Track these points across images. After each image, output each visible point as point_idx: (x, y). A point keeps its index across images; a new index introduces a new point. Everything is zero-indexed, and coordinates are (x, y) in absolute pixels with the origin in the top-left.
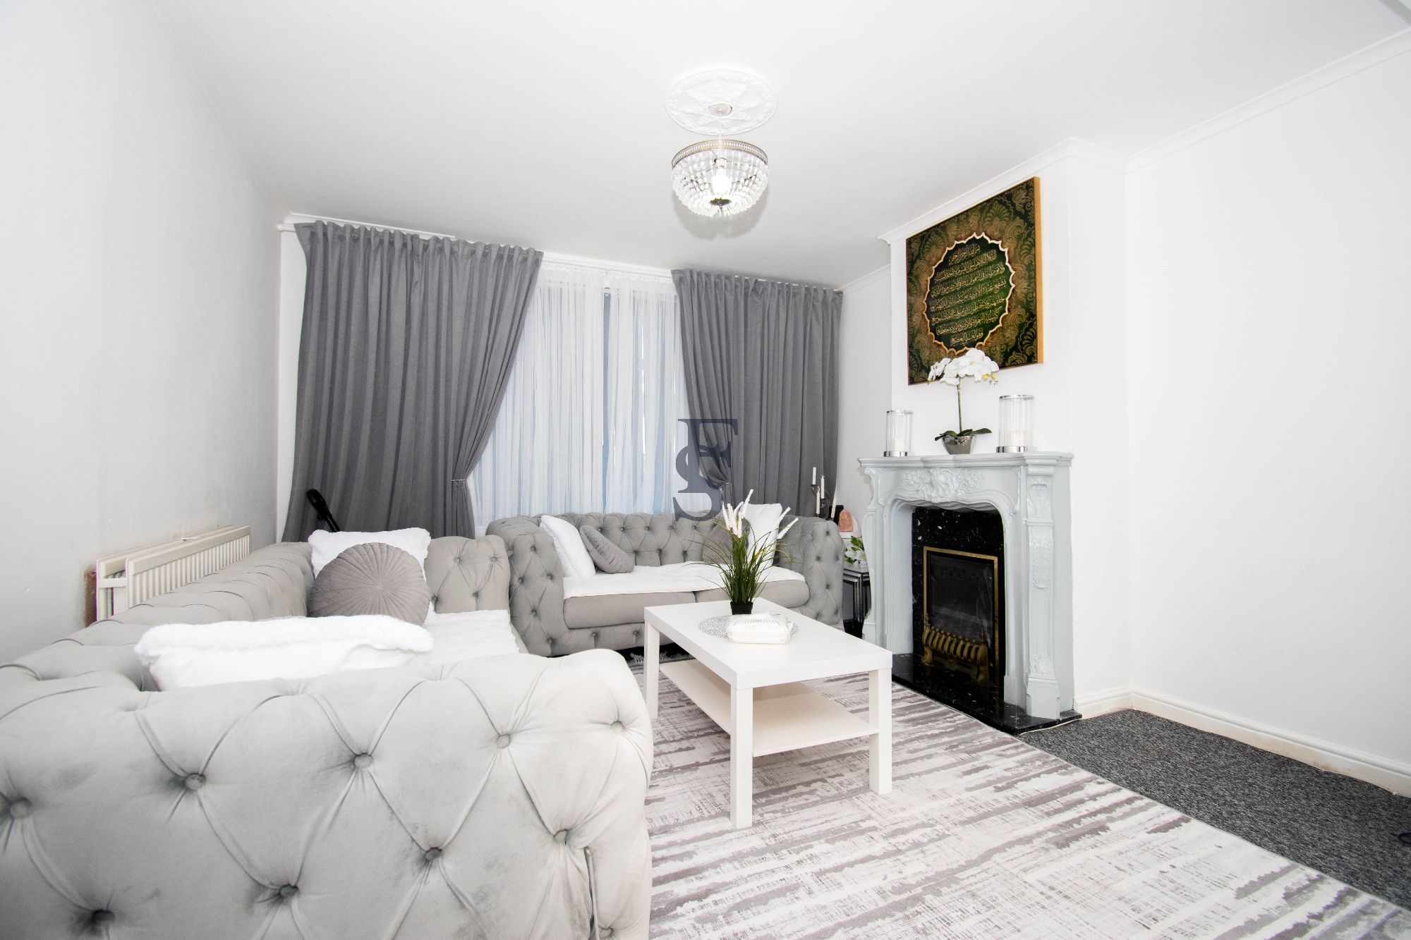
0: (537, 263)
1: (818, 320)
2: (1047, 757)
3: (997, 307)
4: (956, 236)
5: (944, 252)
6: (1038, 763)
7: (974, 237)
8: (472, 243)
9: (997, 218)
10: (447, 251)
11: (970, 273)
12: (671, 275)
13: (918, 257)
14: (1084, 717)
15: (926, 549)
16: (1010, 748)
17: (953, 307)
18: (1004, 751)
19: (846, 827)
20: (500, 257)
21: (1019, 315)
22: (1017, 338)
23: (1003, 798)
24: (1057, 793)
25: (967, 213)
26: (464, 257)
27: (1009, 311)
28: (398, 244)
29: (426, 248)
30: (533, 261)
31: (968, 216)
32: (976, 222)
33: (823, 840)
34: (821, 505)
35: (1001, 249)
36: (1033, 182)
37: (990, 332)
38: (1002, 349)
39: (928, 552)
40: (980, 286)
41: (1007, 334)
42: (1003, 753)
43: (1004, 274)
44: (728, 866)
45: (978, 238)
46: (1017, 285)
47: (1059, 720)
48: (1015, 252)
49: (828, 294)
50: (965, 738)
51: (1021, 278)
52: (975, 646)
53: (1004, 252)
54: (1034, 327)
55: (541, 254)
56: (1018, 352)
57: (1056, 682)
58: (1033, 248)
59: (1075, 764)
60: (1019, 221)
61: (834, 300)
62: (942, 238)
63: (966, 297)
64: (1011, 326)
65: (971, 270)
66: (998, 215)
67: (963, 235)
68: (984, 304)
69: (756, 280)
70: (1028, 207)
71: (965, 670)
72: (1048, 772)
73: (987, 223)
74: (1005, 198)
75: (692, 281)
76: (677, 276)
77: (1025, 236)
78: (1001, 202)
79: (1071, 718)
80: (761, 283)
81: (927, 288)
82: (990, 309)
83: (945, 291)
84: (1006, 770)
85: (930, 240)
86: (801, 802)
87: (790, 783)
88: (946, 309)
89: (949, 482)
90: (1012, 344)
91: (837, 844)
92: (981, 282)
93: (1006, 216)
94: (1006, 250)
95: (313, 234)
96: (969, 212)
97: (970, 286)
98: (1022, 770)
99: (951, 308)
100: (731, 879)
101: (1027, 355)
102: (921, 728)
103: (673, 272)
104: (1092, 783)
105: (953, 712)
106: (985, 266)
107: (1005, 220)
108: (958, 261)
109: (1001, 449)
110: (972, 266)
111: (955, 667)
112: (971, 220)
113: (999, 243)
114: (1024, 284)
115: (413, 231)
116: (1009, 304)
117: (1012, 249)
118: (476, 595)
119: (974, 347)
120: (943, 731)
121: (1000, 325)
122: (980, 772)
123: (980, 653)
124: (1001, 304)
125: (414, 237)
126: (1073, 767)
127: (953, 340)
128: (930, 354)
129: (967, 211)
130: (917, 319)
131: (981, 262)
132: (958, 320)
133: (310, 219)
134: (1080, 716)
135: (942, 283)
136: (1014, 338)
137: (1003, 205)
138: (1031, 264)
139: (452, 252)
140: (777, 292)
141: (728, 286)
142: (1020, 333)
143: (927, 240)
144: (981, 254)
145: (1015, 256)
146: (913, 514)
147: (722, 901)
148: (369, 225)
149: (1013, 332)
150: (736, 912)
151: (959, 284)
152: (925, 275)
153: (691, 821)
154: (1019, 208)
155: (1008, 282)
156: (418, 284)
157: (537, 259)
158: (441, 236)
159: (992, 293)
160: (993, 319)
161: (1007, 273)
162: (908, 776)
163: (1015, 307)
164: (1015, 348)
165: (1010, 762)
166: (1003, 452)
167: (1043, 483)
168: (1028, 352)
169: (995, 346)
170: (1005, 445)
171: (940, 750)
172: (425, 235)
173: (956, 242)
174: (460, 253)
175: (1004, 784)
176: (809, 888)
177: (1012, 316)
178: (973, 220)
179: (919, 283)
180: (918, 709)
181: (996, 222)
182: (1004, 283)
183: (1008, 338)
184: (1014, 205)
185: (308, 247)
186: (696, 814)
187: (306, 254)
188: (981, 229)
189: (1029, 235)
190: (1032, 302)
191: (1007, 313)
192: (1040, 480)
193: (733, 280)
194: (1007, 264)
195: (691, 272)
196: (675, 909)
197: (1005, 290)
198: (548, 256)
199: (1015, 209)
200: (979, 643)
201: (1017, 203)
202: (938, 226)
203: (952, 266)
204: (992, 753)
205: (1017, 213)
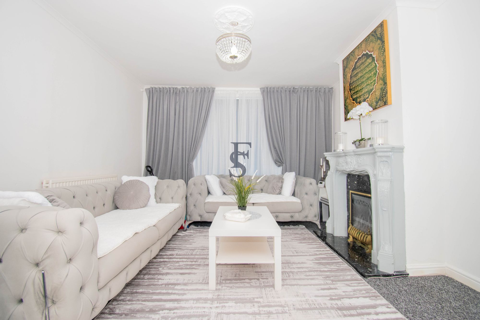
0: (213, 91)
1: (322, 100)
2: (372, 290)
3: (373, 82)
4: (358, 55)
5: (354, 63)
6: (364, 292)
7: (364, 53)
8: (193, 87)
9: (371, 42)
10: (185, 91)
11: (363, 69)
12: (260, 90)
13: (346, 67)
14: (410, 275)
15: (351, 191)
16: (356, 283)
17: (358, 86)
18: (351, 283)
19: (248, 299)
20: (202, 91)
21: (381, 84)
22: (380, 94)
23: (329, 303)
24: (359, 308)
25: (361, 44)
26: (191, 92)
27: (377, 83)
28: (172, 91)
29: (180, 91)
30: (212, 91)
31: (361, 45)
32: (364, 47)
33: (234, 302)
34: (324, 174)
35: (373, 56)
36: (383, 22)
37: (371, 93)
38: (375, 101)
39: (351, 193)
40: (367, 74)
41: (377, 94)
42: (350, 284)
43: (374, 67)
44: (192, 302)
45: (365, 53)
46: (380, 71)
47: (393, 275)
48: (378, 56)
49: (326, 89)
50: (337, 275)
51: (381, 67)
52: (366, 236)
53: (374, 57)
54: (386, 88)
55: (215, 88)
56: (381, 101)
57: (392, 256)
58: (385, 53)
59: (384, 297)
60: (379, 42)
61: (329, 91)
62: (353, 56)
63: (362, 80)
64: (378, 89)
65: (363, 68)
66: (372, 41)
67: (360, 54)
68: (368, 82)
69: (294, 88)
70: (382, 34)
71: (363, 246)
72: (364, 297)
73: (368, 45)
74: (374, 33)
75: (267, 91)
76: (262, 90)
77: (381, 47)
78: (373, 35)
79: (403, 275)
80: (296, 88)
81: (349, 80)
82: (370, 83)
83: (355, 79)
84: (343, 292)
85: (350, 59)
86: (242, 286)
87: (244, 278)
88: (356, 87)
89: (352, 162)
90: (378, 98)
91: (238, 304)
92: (367, 73)
93: (374, 41)
94: (375, 56)
95: (150, 91)
96: (362, 43)
97: (363, 75)
98: (352, 293)
99: (357, 86)
100: (187, 307)
101: (384, 102)
102: (322, 267)
103: (261, 89)
104: (384, 307)
105: (343, 263)
106: (368, 65)
107: (374, 43)
108: (359, 65)
109: (371, 146)
110: (363, 66)
111: (360, 244)
112: (362, 46)
113: (372, 53)
114: (382, 69)
115: (176, 87)
116: (377, 80)
117: (377, 55)
118: (172, 198)
119: (365, 101)
120: (331, 270)
121: (374, 90)
122: (330, 290)
123: (367, 239)
124: (374, 80)
125: (176, 88)
126: (381, 297)
127: (358, 100)
128: (351, 107)
129: (361, 43)
130: (346, 93)
131: (367, 64)
132: (359, 91)
133: (149, 87)
134: (408, 274)
135: (354, 76)
136: (379, 95)
137: (373, 36)
138: (384, 60)
139: (187, 91)
140: (303, 91)
141: (282, 91)
142: (381, 92)
143: (349, 59)
144: (366, 60)
145: (378, 58)
146: (347, 177)
147: (176, 313)
148: (164, 86)
149: (379, 92)
150: (177, 318)
151: (360, 75)
152: (349, 74)
153: (196, 283)
154: (379, 36)
155: (376, 70)
156: (178, 102)
157: (213, 90)
158: (184, 87)
159: (371, 77)
160: (371, 88)
161: (376, 66)
162: (294, 285)
163: (379, 81)
164: (380, 100)
165: (349, 289)
166: (372, 146)
167: (386, 160)
168: (384, 100)
169: (373, 100)
170: (373, 144)
171: (321, 278)
172: (179, 87)
173: (358, 57)
174: (189, 92)
175: (336, 297)
176: (210, 318)
177: (378, 84)
178: (363, 46)
179: (347, 78)
180: (327, 259)
181: (371, 44)
182: (375, 71)
183: (377, 95)
184: (377, 35)
185: (148, 95)
186: (201, 281)
187: (148, 97)
188: (366, 49)
189: (383, 47)
190: (385, 77)
191: (376, 84)
192: (384, 159)
193: (284, 89)
194: (376, 62)
195: (267, 88)
196: (159, 311)
197: (375, 74)
198: (217, 89)
199: (377, 37)
200: (368, 235)
201: (378, 33)
202: (352, 52)
203: (357, 68)
204: (345, 283)
205: (378, 38)
